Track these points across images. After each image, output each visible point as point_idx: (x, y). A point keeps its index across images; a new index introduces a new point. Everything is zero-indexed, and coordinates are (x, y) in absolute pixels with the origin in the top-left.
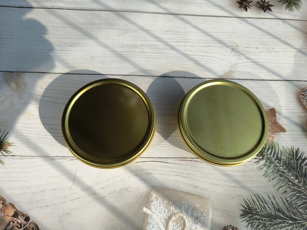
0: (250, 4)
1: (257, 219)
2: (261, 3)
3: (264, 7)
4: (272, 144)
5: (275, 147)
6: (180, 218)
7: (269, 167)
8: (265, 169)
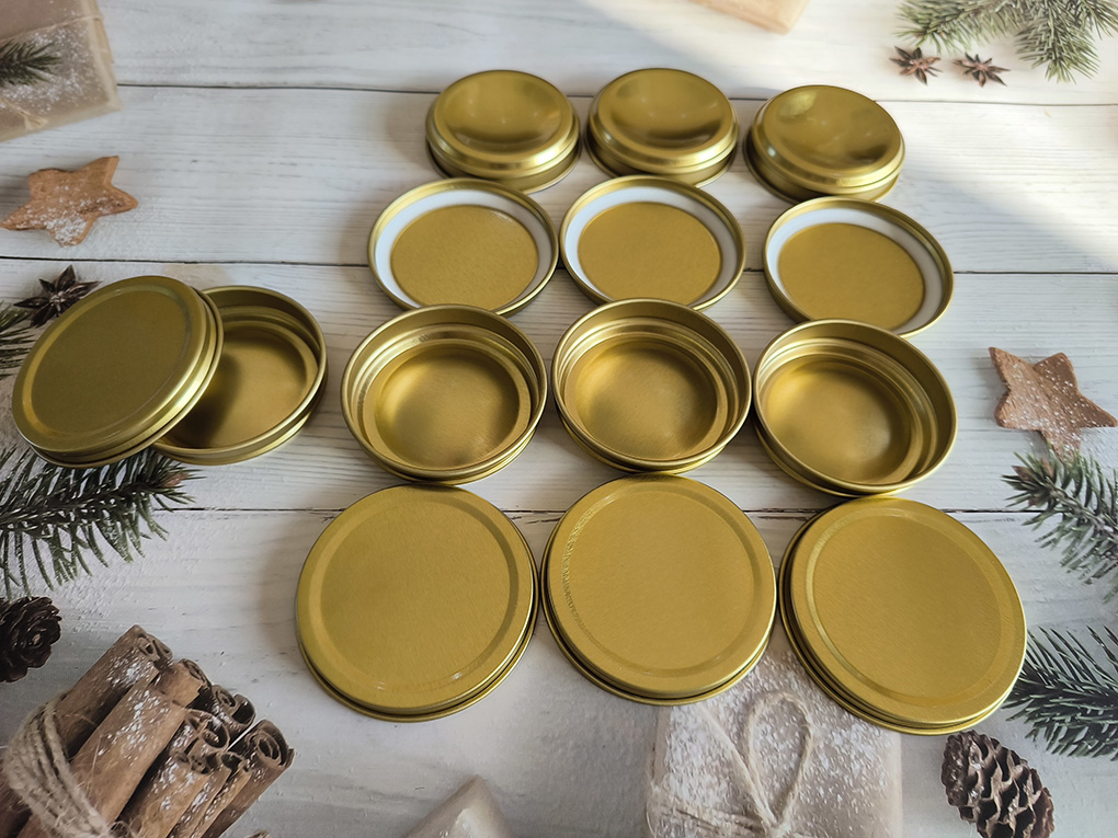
0: (932, 66)
1: (1065, 711)
2: (968, 64)
3: (978, 72)
4: (1074, 465)
5: (1087, 472)
6: (785, 707)
7: (1079, 536)
8: (1064, 543)
